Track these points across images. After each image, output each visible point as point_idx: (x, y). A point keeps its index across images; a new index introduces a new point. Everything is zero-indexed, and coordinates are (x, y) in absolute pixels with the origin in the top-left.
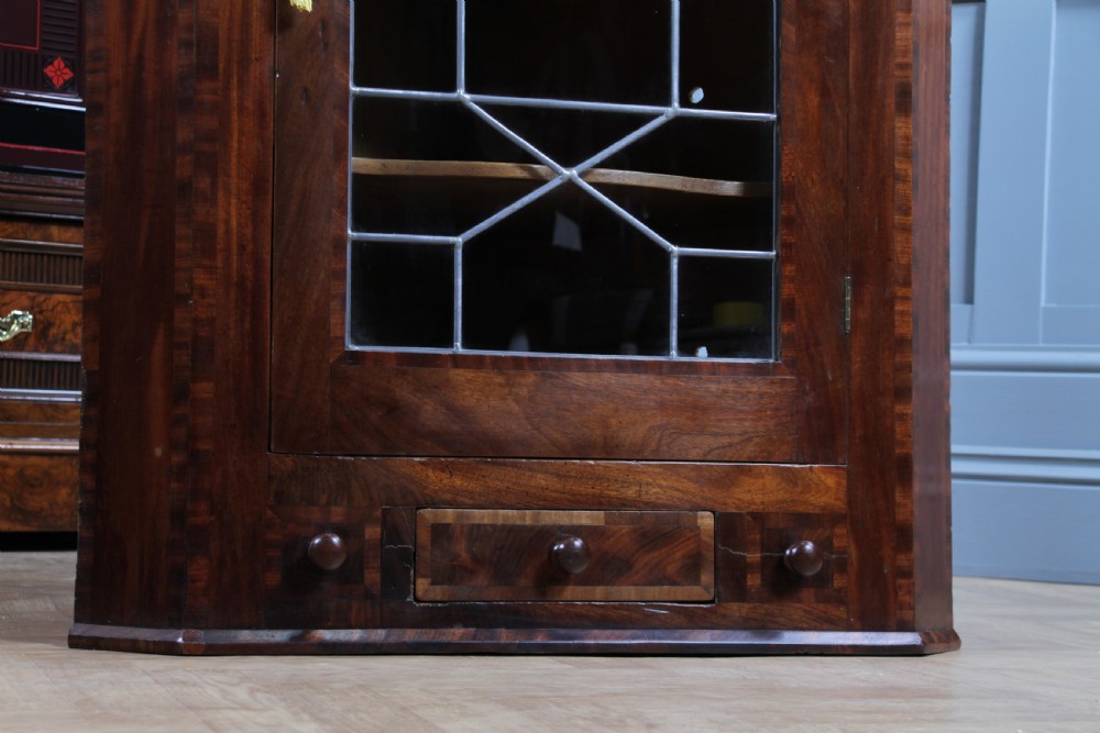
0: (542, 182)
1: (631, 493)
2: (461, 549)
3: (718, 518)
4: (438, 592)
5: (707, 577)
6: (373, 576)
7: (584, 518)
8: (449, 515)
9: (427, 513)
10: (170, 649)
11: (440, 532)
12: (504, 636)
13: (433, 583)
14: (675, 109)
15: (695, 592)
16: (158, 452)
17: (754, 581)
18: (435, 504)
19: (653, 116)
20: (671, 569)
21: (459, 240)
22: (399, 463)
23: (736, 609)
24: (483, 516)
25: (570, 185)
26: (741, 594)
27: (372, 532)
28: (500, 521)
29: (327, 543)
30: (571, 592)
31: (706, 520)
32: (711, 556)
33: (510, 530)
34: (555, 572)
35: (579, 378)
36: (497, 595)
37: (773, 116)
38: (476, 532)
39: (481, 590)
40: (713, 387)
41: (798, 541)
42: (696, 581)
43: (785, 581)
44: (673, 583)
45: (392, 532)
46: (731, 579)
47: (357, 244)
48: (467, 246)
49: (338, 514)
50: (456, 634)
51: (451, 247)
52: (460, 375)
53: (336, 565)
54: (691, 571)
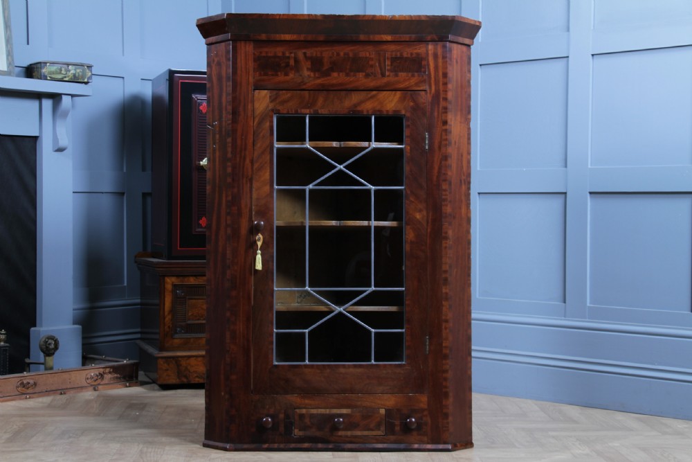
0: (332, 312)
1: (359, 403)
2: (307, 421)
3: (386, 410)
4: (301, 433)
5: (383, 428)
6: (282, 429)
7: (344, 411)
8: (304, 411)
9: (297, 410)
10: (225, 449)
11: (302, 416)
12: (320, 445)
13: (300, 430)
14: (373, 288)
15: (379, 433)
16: (223, 394)
17: (397, 428)
18: (299, 408)
19: (365, 291)
20: (372, 426)
21: (307, 331)
22: (289, 397)
23: (392, 438)
24: (314, 411)
25: (340, 313)
26: (393, 432)
27: (282, 416)
28: (319, 412)
29: (267, 420)
30: (340, 433)
31: (382, 411)
32: (384, 422)
33: (323, 415)
34: (335, 428)
35: (342, 370)
36: (318, 434)
37: (404, 289)
38: (312, 416)
39: (313, 432)
40: (384, 372)
41: (409, 417)
42: (379, 430)
43: (407, 429)
44: (372, 430)
45: (287, 416)
46: (390, 429)
47: (277, 333)
48: (309, 332)
49: (272, 411)
50: (306, 445)
51: (304, 333)
52: (307, 371)
53: (270, 426)
54: (378, 427)
